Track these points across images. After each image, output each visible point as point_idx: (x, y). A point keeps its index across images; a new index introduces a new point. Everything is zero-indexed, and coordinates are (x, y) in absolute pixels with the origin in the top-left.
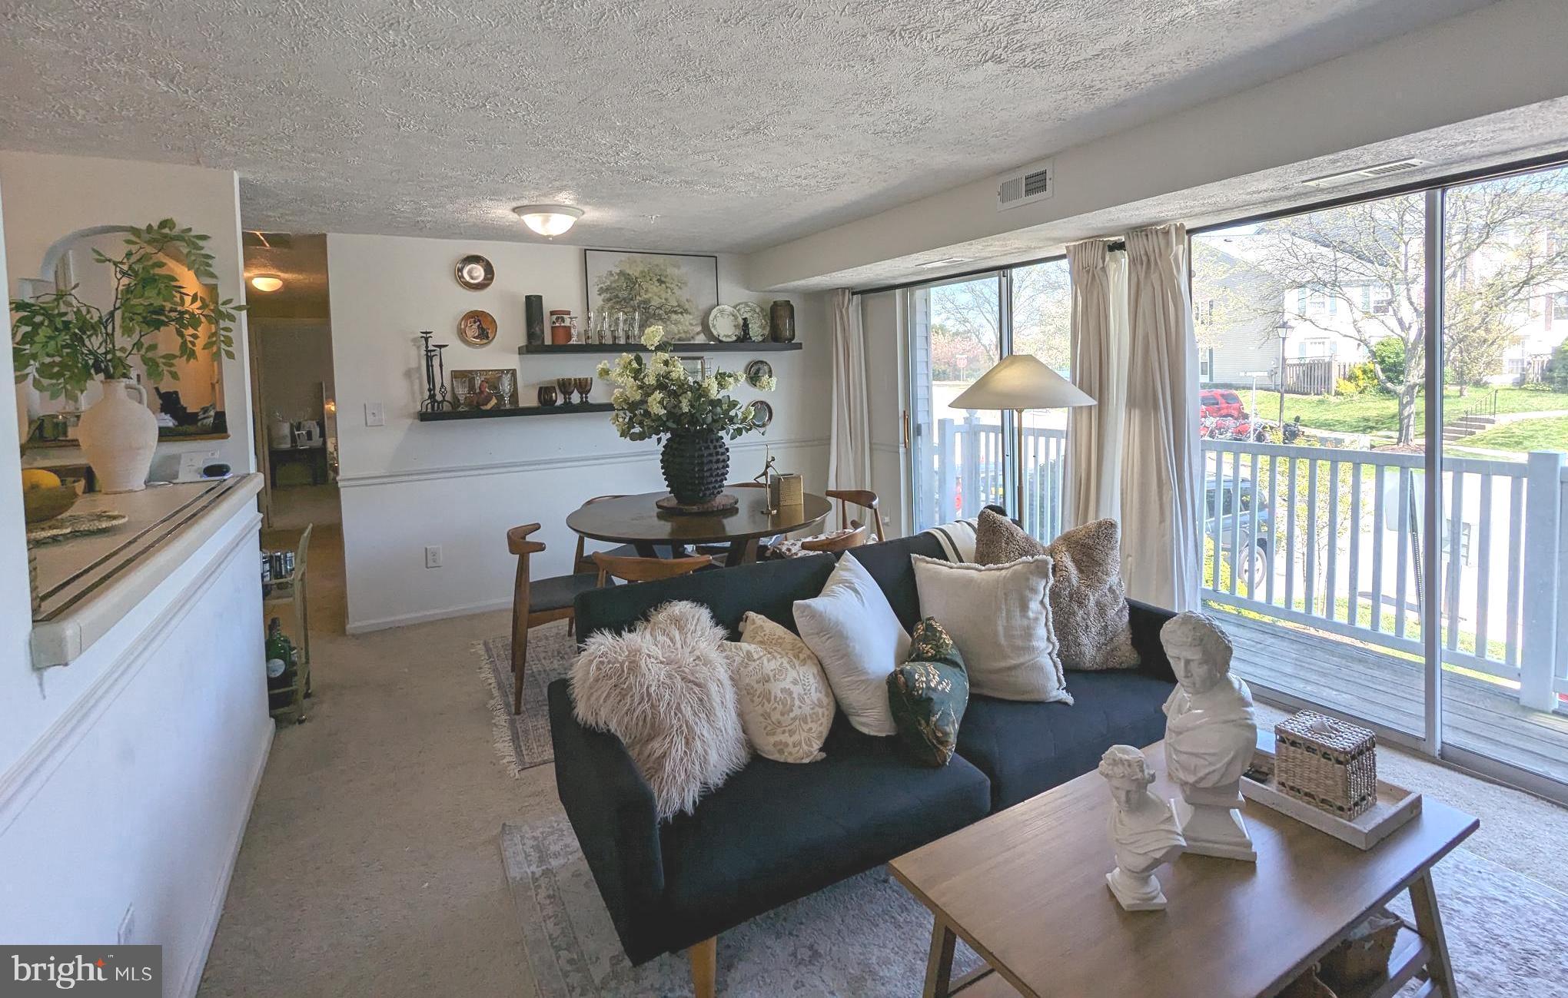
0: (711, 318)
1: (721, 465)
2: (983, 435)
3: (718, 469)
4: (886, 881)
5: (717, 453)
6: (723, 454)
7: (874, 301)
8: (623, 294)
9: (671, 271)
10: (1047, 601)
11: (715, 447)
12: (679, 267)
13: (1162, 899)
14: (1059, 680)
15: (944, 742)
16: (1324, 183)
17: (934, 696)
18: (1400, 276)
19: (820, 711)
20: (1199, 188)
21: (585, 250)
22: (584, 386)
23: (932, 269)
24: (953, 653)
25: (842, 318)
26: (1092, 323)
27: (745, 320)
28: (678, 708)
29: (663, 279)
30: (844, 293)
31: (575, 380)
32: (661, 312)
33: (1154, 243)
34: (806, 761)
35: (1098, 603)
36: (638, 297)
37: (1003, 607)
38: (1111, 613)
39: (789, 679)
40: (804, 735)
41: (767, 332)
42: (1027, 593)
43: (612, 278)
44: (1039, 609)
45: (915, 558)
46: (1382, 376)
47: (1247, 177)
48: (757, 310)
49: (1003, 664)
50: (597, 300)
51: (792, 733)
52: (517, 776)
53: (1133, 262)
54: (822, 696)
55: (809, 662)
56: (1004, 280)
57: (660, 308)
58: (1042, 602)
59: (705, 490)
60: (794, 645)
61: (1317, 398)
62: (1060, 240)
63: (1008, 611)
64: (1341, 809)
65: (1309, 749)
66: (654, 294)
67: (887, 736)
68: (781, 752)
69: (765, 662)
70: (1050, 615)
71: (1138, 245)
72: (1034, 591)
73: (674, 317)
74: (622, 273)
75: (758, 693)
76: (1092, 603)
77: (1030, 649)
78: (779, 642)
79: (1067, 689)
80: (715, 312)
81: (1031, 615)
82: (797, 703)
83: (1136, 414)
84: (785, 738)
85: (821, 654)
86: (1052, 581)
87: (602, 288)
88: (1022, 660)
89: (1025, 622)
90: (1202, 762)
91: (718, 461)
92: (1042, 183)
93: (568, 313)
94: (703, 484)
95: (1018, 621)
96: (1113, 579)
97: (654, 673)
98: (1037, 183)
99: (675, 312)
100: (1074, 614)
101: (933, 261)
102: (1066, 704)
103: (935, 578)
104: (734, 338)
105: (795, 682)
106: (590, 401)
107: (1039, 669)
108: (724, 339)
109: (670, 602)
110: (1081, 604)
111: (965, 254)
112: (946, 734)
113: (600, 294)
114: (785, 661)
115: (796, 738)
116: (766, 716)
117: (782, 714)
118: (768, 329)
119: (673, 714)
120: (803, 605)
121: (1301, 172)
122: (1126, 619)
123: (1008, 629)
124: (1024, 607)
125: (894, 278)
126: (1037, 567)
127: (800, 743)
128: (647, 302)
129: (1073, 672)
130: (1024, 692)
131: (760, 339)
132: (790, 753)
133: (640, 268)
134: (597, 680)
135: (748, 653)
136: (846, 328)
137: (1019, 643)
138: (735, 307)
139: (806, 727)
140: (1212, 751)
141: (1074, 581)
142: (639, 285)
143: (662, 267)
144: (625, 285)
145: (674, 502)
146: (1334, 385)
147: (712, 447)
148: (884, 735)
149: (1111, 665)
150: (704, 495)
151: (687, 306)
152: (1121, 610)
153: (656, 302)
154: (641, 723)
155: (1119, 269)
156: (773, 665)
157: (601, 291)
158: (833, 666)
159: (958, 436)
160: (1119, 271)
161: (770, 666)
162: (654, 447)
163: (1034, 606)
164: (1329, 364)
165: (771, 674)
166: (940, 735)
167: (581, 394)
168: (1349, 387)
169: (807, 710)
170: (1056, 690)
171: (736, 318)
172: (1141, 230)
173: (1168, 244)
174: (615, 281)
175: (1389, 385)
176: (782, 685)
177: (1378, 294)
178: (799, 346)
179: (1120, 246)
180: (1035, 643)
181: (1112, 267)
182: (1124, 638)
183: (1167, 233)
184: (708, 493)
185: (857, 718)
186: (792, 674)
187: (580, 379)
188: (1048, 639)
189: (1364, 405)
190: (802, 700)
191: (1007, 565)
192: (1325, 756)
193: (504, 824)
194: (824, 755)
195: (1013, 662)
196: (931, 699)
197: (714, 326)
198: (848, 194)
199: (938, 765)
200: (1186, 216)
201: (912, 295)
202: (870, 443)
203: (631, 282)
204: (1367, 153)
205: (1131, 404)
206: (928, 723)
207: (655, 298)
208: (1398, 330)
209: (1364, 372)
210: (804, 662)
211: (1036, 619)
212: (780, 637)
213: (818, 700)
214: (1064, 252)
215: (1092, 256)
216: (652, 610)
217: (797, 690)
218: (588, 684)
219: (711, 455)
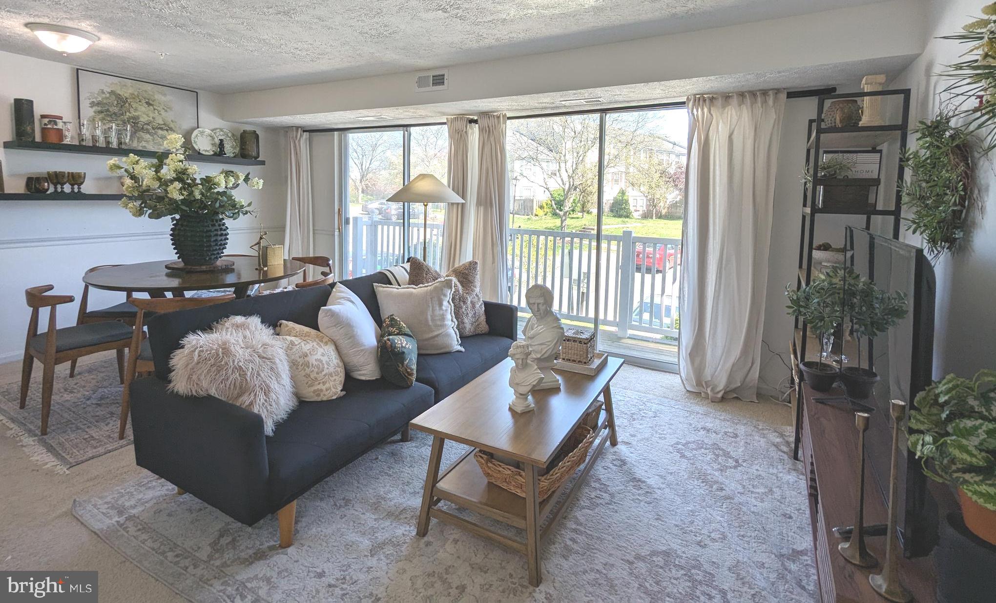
0: (193, 136)
1: (223, 238)
2: (380, 227)
3: (221, 240)
4: (377, 458)
5: (221, 229)
6: (225, 230)
7: (317, 137)
8: (115, 109)
9: (158, 97)
10: (451, 301)
11: (219, 225)
12: (165, 95)
13: (533, 405)
14: (458, 341)
15: (411, 375)
16: (567, 103)
17: (405, 351)
18: (563, 158)
19: (339, 369)
20: (521, 97)
21: (78, 70)
22: (76, 179)
23: (364, 121)
24: (407, 331)
25: (295, 146)
26: (460, 158)
27: (221, 141)
28: (259, 375)
29: (151, 102)
30: (297, 132)
31: (69, 173)
32: (149, 127)
33: (492, 122)
34: (334, 397)
35: (471, 302)
36: (128, 114)
37: (430, 305)
38: (477, 306)
39: (319, 353)
40: (332, 383)
41: (237, 150)
42: (442, 297)
43: (104, 96)
44: (447, 306)
45: (377, 286)
46: (555, 207)
47: (541, 95)
48: (230, 135)
49: (431, 335)
50: (88, 112)
51: (324, 383)
52: (67, 472)
53: (481, 130)
54: (338, 361)
55: (329, 343)
56: (406, 133)
57: (148, 124)
58: (448, 302)
59: (211, 255)
60: (317, 336)
61: (527, 217)
62: (444, 114)
63: (433, 307)
64: (585, 363)
65: (574, 341)
66: (143, 113)
67: (376, 379)
68: (318, 395)
69: (303, 345)
70: (453, 308)
71: (484, 122)
72: (445, 295)
73: (160, 132)
74: (112, 93)
75: (301, 363)
76: (469, 302)
77: (443, 326)
78: (307, 335)
79: (461, 345)
80: (195, 133)
81: (444, 308)
82: (326, 366)
83: (482, 209)
84: (321, 387)
85: (336, 338)
86: (453, 290)
87: (93, 102)
88: (440, 332)
89: (441, 312)
90: (545, 346)
91: (222, 235)
92: (442, 81)
93: (61, 118)
94: (209, 250)
95: (438, 312)
96: (477, 290)
97: (240, 353)
98: (439, 80)
99: (162, 129)
100: (461, 308)
101: (368, 116)
102: (461, 352)
103: (390, 295)
104: (212, 153)
105: (323, 355)
106: (82, 191)
107: (448, 335)
108: (204, 153)
109: (228, 317)
110: (464, 303)
111: (390, 115)
112: (412, 370)
113: (91, 107)
114: (315, 344)
115: (327, 385)
116: (307, 376)
117: (317, 373)
118: (238, 149)
119: (255, 377)
120: (326, 310)
121: (561, 96)
122: (483, 309)
123: (433, 316)
124: (441, 305)
125: (336, 124)
126: (447, 283)
127: (330, 388)
128: (136, 118)
129: (463, 338)
130: (441, 349)
131: (232, 155)
132: (324, 395)
133: (130, 91)
134: (198, 363)
135: (291, 341)
136: (298, 153)
137: (439, 323)
138: (212, 130)
139: (332, 379)
140: (549, 340)
141: (461, 292)
142: (129, 104)
143: (151, 93)
144: (116, 102)
145: (182, 265)
146: (534, 212)
147: (217, 224)
148: (374, 378)
149: (477, 332)
150: (210, 259)
151: (172, 125)
152: (481, 305)
153: (144, 119)
154: (232, 387)
155: (473, 133)
156: (308, 346)
157: (93, 104)
158: (344, 343)
159: (365, 227)
160: (474, 134)
161: (306, 347)
162: (166, 223)
163: (445, 303)
164: (532, 201)
165: (308, 352)
166: (409, 370)
167: (72, 185)
168: (541, 213)
169: (332, 370)
170: (456, 346)
171: (213, 139)
172: (486, 114)
173: (499, 122)
174: (107, 98)
175: (558, 211)
176: (316, 357)
177: (554, 167)
178: (263, 163)
179: (476, 122)
180: (446, 323)
181: (470, 131)
182: (483, 318)
183: (498, 117)
184: (213, 257)
185: (359, 372)
186: (320, 351)
187: (72, 173)
188: (452, 321)
189: (547, 221)
190: (328, 364)
191: (430, 284)
192: (580, 342)
193: (75, 501)
194: (344, 393)
195: (436, 333)
196: (403, 353)
197: (195, 142)
198: (324, 65)
199: (408, 386)
200: (508, 110)
201: (345, 136)
202: (313, 230)
203: (122, 101)
204: (586, 93)
205: (479, 203)
206: (403, 365)
207: (145, 116)
208: (561, 184)
209: (547, 204)
210: (326, 344)
211: (446, 310)
212: (307, 332)
213: (337, 363)
214: (445, 121)
215: (460, 125)
216: (215, 323)
217: (325, 359)
218: (190, 366)
219: (216, 230)
